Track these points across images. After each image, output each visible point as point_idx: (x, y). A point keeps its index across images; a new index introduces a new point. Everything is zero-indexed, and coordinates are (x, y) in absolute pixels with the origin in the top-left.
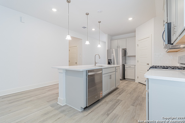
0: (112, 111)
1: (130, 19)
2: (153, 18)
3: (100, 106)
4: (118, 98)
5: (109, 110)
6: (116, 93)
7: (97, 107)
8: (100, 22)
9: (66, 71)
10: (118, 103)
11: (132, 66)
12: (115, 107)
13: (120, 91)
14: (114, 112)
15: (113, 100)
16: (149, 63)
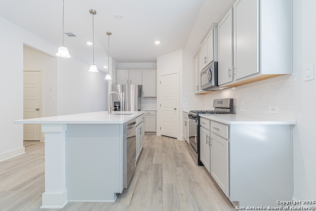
0: (161, 182)
1: (157, 43)
2: (182, 49)
3: (138, 181)
4: (154, 162)
5: (156, 183)
6: (146, 157)
7: (136, 185)
8: (110, 34)
9: (68, 126)
10: (160, 169)
11: (152, 113)
12: (160, 176)
13: (147, 151)
14: (165, 182)
15: (149, 167)
16: (176, 108)
